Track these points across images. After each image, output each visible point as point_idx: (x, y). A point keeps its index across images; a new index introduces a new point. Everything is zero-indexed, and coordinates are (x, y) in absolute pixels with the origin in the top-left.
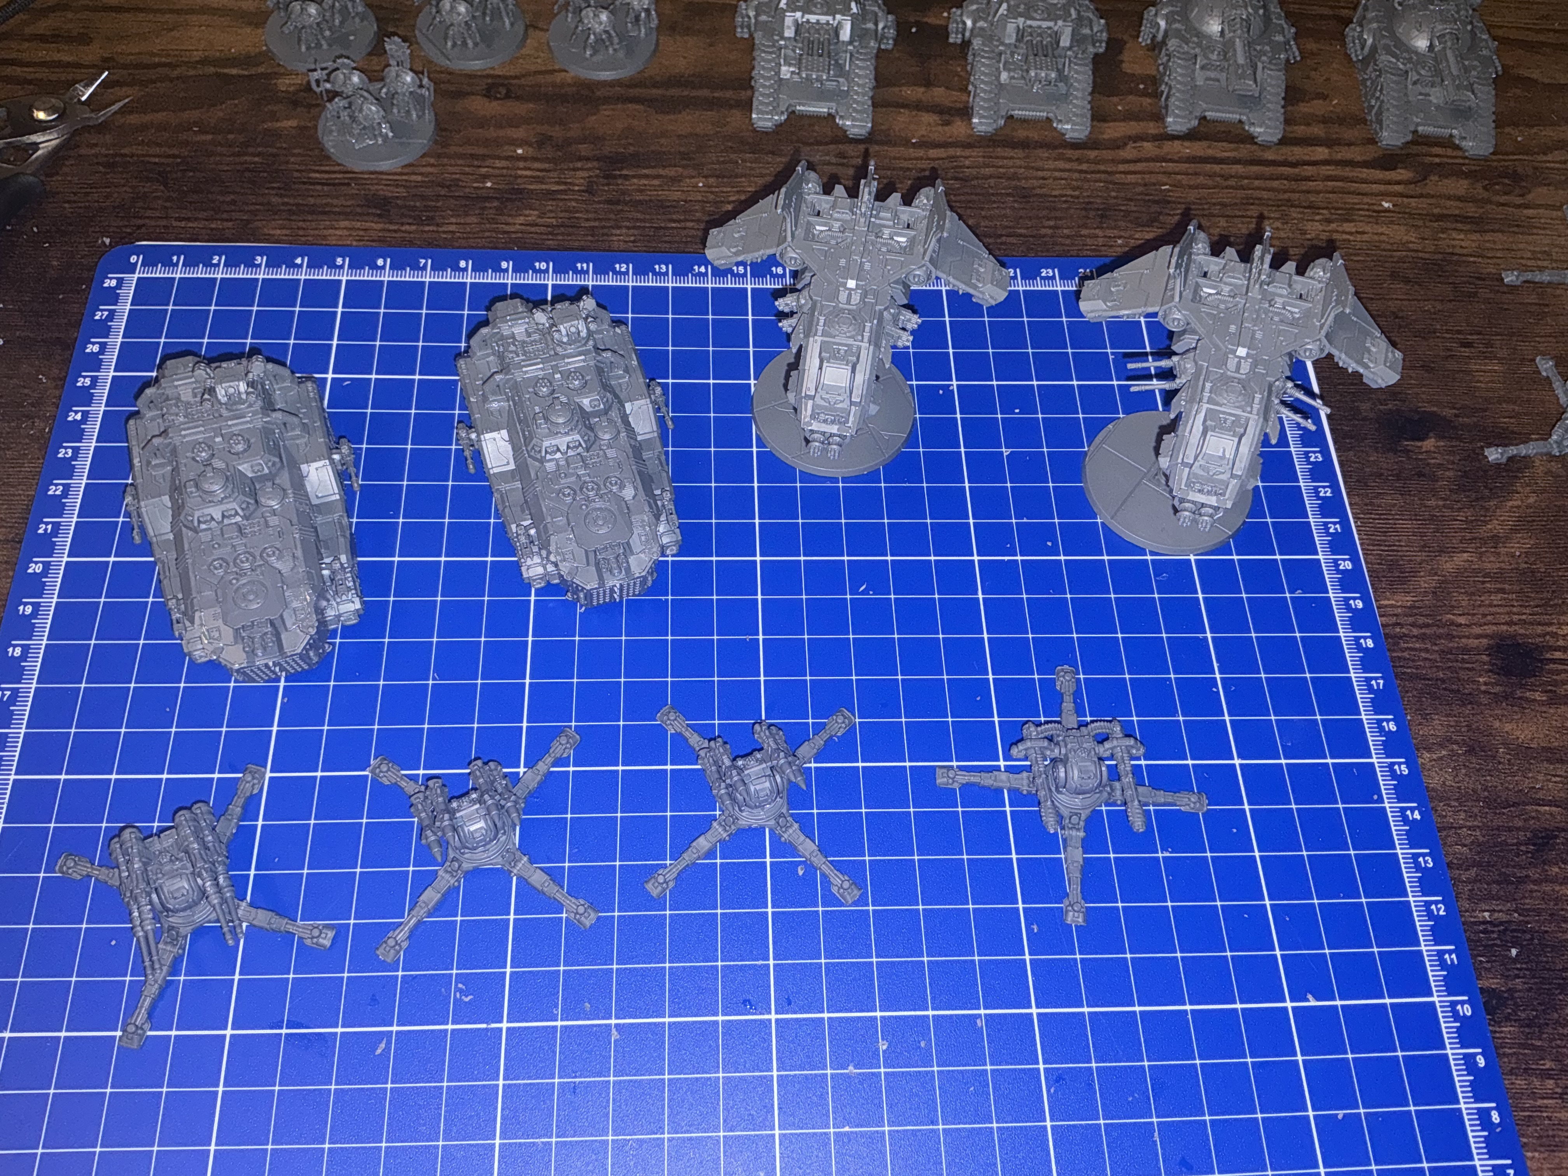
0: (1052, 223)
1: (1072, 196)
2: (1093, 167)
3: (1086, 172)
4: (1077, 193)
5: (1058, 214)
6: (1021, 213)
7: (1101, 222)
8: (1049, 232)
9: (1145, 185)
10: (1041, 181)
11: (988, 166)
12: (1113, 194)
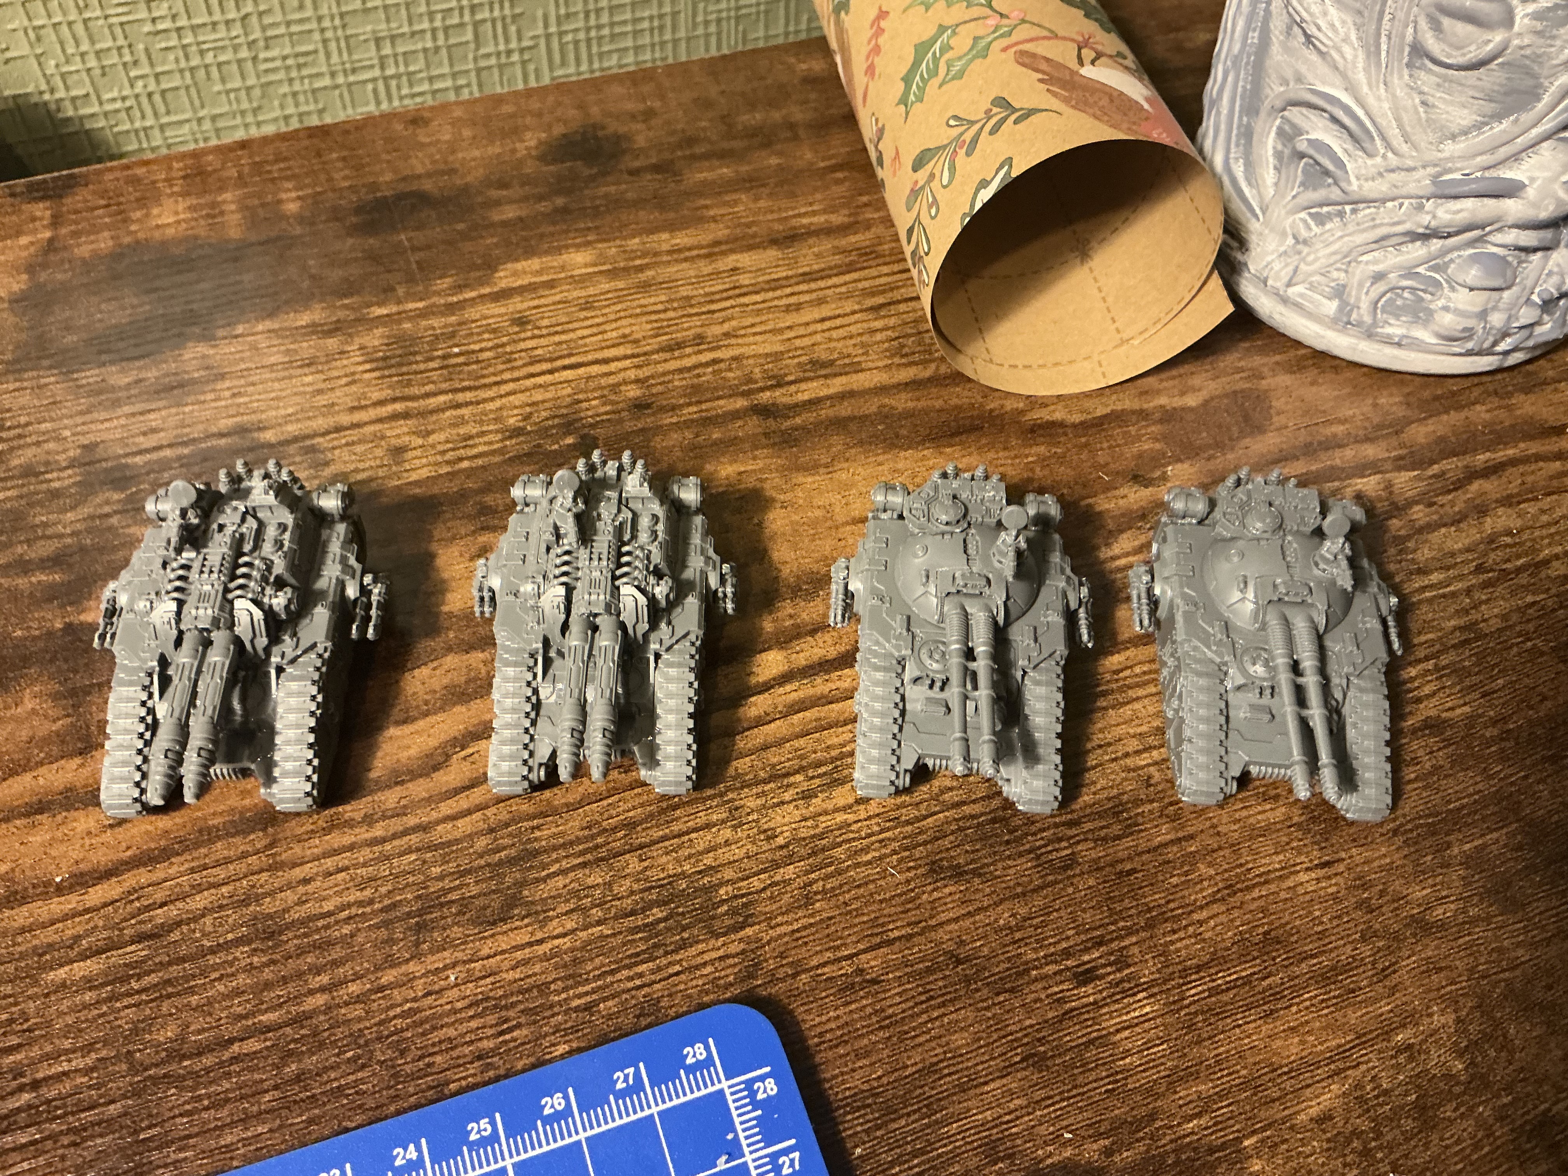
0: (324, 979)
1: (360, 904)
2: (396, 824)
3: (383, 840)
4: (368, 893)
5: (337, 953)
6: (268, 974)
7: (417, 944)
8: (320, 1000)
9: (492, 831)
10: (301, 889)
11: (198, 889)
12: (436, 871)
